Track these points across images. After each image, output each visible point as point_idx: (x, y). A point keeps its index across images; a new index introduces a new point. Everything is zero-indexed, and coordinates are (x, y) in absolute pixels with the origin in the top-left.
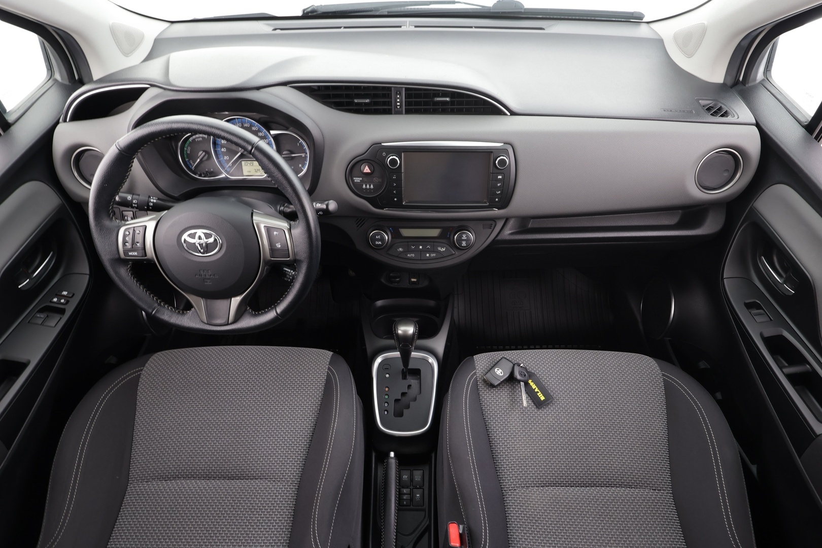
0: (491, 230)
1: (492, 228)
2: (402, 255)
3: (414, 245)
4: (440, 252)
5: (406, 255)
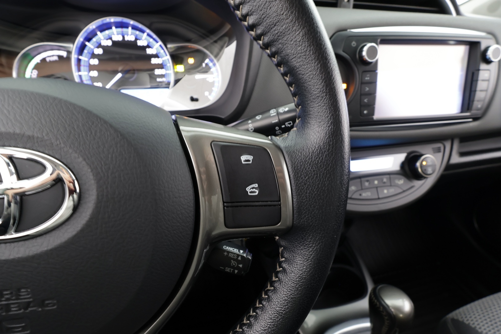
0: (442, 153)
1: (442, 150)
2: (356, 196)
3: (367, 181)
4: (397, 186)
5: (360, 195)
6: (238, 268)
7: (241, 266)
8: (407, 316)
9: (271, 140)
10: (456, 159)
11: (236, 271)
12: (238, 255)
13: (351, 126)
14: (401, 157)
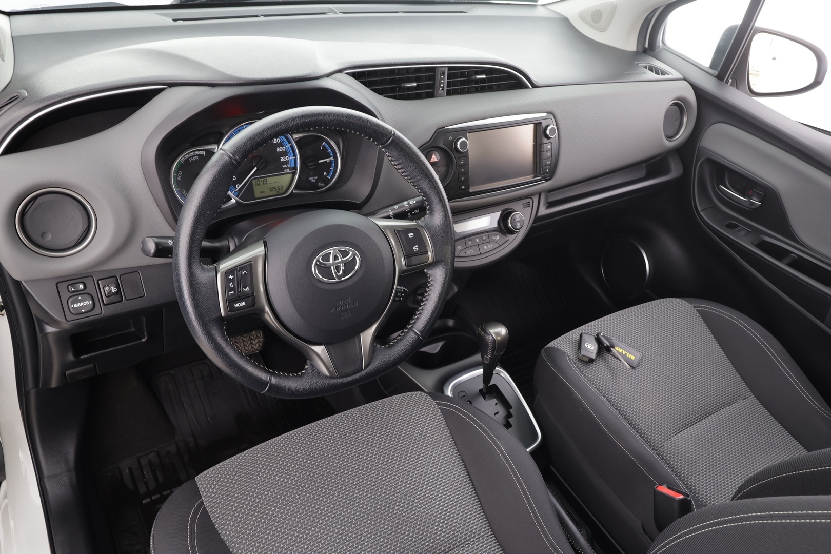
0: (531, 208)
1: (531, 205)
2: (462, 254)
3: (470, 240)
4: (495, 241)
5: (466, 253)
6: (402, 296)
7: (403, 295)
8: (504, 338)
9: (416, 222)
10: (543, 211)
11: (401, 299)
12: (401, 289)
13: (452, 214)
14: (497, 215)
